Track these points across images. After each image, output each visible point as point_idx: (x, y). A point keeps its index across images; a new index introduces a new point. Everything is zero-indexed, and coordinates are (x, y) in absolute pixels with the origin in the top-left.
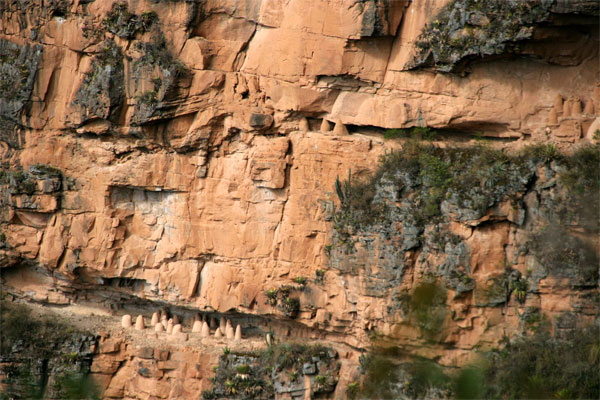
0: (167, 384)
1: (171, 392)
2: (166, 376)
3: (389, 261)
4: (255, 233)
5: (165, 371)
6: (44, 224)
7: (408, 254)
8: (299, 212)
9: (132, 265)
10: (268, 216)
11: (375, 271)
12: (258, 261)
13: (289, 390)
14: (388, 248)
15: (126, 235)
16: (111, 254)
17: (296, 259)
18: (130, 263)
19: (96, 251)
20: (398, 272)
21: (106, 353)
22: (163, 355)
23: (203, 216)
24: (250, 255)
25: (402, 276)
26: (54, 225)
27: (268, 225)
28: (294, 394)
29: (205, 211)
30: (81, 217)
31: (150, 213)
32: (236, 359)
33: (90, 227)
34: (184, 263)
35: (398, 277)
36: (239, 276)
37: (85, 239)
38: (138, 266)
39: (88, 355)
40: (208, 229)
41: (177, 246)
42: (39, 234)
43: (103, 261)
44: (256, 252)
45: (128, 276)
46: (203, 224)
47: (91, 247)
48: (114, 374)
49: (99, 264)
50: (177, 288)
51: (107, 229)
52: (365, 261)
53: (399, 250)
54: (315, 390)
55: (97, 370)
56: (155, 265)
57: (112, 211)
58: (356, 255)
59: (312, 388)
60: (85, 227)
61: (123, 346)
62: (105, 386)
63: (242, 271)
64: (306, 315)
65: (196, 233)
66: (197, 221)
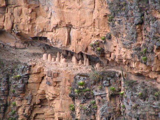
0: (59, 89)
1: (61, 92)
2: (58, 85)
3: (129, 30)
4: (84, 15)
5: (57, 82)
6: (4, 12)
7: (137, 27)
8: (99, 4)
9: (41, 31)
10: (88, 6)
11: (124, 36)
12: (87, 29)
13: (99, 94)
14: (128, 24)
15: (36, 16)
16: (30, 26)
17: (101, 28)
18: (39, 30)
19: (24, 25)
20: (134, 36)
21: (34, 73)
22: (55, 75)
23: (65, 6)
24: (83, 26)
25: (136, 37)
26: (7, 12)
27: (89, 10)
28: (102, 96)
29: (65, 4)
30: (16, 8)
31: (45, 5)
32: (79, 78)
33: (20, 13)
34: (62, 29)
35: (135, 38)
36: (81, 36)
37: (19, 20)
38: (43, 31)
39: (26, 75)
40: (67, 13)
41: (58, 21)
42: (4, 17)
43: (27, 29)
44: (86, 24)
45: (40, 36)
46: (65, 10)
47: (22, 23)
48: (40, 83)
49: (26, 31)
50: (60, 41)
51: (26, 14)
52: (120, 30)
53: (133, 25)
54: (110, 94)
55: (32, 82)
56: (51, 30)
57: (28, 5)
58: (116, 27)
59: (109, 93)
60: (18, 13)
61: (42, 70)
62: (36, 89)
63: (81, 34)
64: (108, 55)
65: (63, 15)
66: (63, 9)
